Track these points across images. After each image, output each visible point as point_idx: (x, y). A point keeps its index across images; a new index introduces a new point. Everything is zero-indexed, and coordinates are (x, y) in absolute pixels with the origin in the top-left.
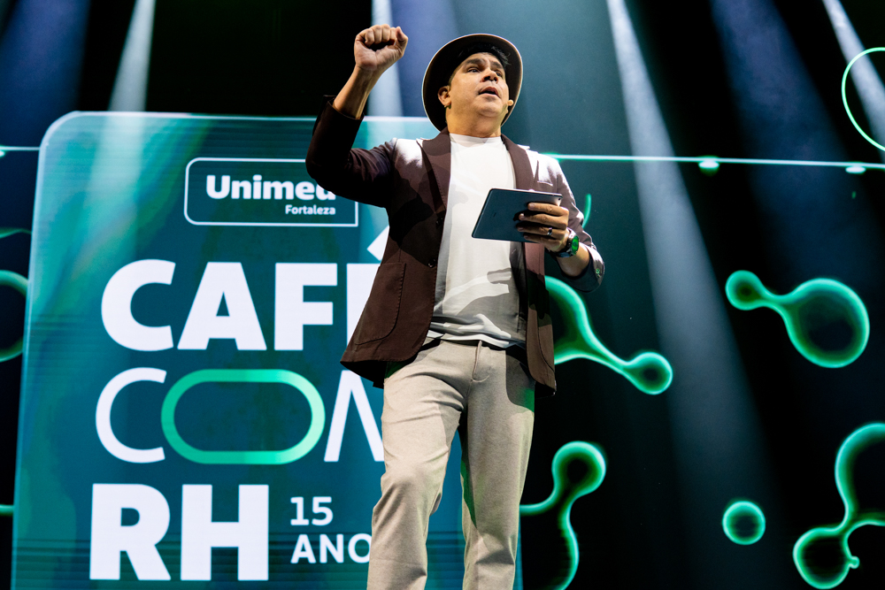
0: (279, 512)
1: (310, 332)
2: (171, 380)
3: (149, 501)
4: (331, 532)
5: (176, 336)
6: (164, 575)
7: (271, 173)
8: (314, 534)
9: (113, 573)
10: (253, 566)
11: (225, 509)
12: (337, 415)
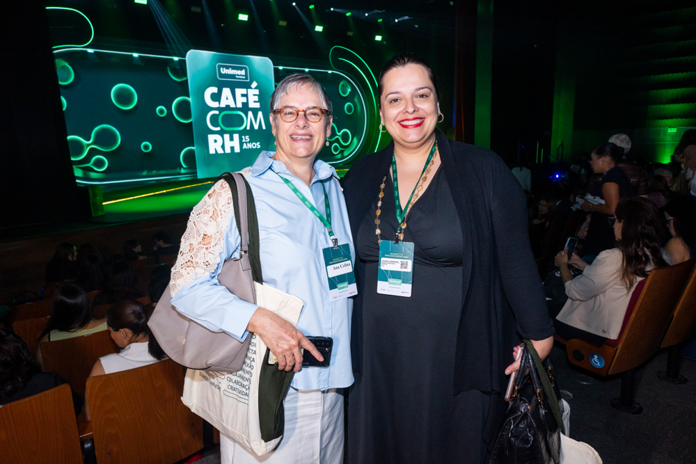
0: (241, 139)
1: (243, 103)
2: (220, 113)
3: (218, 137)
4: (249, 142)
5: (219, 103)
8: (246, 143)
9: (214, 152)
10: (237, 150)
11: (232, 139)
12: (249, 120)
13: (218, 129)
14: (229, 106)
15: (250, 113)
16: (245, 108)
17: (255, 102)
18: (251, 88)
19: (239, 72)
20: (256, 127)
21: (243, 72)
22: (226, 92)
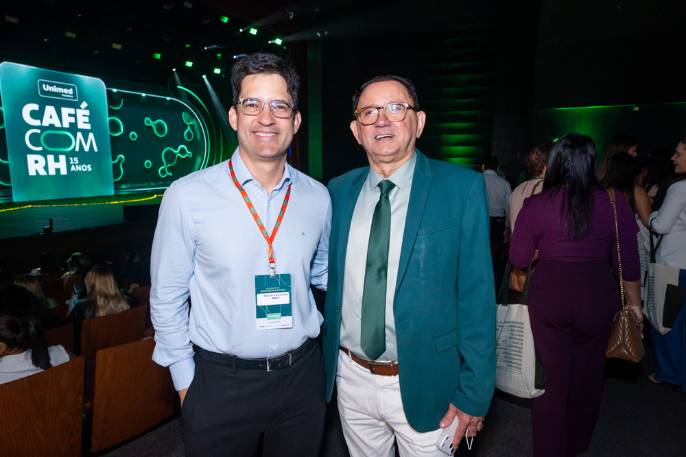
0: (68, 161)
1: (70, 124)
2: (42, 132)
3: (40, 158)
4: (78, 164)
5: (41, 122)
6: (45, 174)
7: (58, 86)
8: (75, 165)
9: (34, 174)
10: (64, 172)
11: (57, 160)
12: (77, 141)
13: (40, 149)
14: (53, 125)
15: (79, 135)
16: (73, 128)
17: (84, 123)
18: (81, 108)
19: (65, 91)
20: (87, 149)
21: (71, 91)
22: (50, 110)
